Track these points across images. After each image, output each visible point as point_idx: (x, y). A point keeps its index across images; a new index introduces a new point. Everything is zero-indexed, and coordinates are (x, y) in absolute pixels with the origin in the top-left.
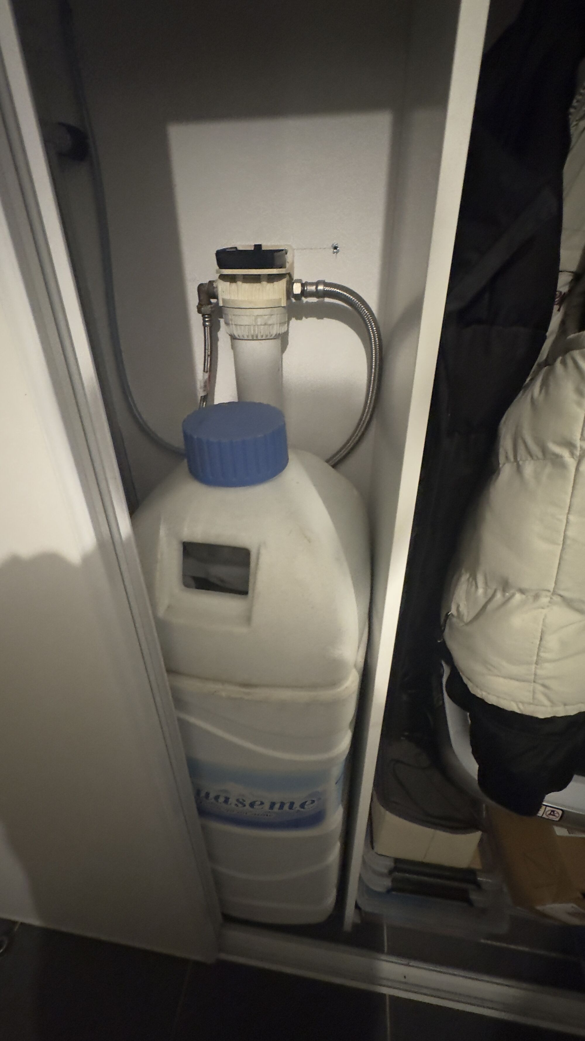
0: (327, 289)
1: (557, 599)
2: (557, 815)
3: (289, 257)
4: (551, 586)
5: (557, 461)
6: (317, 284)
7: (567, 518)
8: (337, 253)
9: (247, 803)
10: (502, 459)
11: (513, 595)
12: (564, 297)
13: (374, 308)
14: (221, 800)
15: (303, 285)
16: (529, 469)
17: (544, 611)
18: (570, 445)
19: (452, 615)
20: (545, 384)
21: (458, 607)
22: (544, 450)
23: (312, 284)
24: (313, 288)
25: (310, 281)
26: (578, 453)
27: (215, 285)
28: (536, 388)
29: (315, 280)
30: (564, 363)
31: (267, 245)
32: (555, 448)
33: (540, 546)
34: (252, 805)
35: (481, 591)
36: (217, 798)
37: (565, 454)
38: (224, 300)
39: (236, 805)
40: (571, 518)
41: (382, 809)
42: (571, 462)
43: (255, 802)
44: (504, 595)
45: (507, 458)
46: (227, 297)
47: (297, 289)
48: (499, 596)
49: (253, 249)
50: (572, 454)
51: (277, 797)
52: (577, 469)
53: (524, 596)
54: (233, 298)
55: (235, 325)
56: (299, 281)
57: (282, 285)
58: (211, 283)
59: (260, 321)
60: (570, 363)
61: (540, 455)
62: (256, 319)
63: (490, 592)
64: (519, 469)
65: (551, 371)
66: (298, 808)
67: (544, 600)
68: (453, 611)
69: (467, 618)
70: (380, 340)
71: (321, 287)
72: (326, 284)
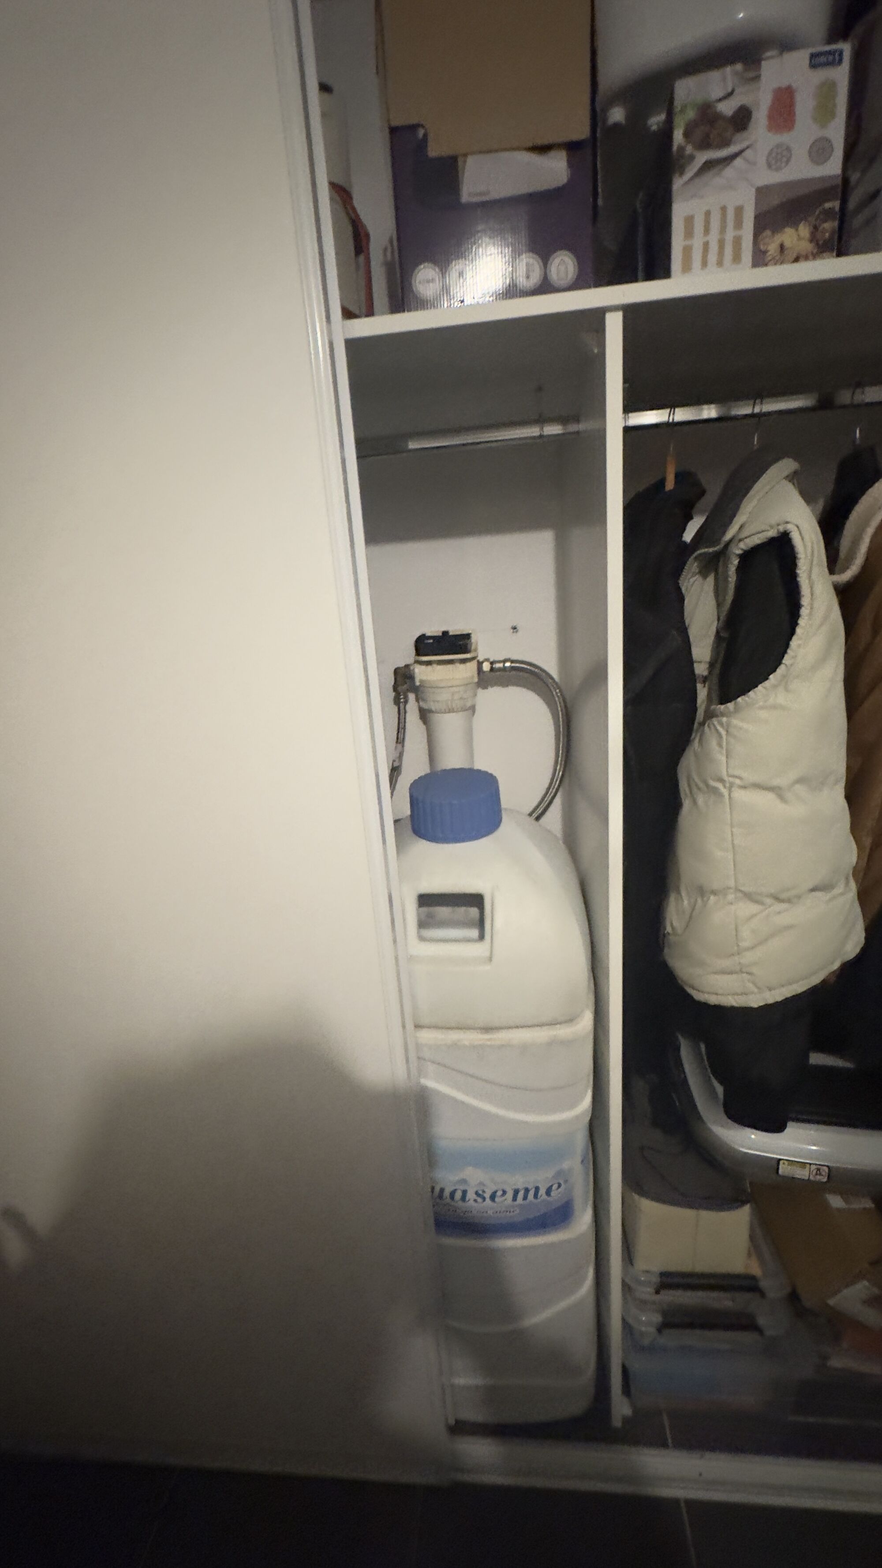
0: (513, 665)
1: (740, 895)
2: (823, 1173)
3: (474, 639)
4: (732, 883)
5: (715, 791)
6: (504, 661)
7: (732, 831)
8: (517, 632)
9: (487, 1195)
10: (682, 795)
11: (709, 899)
12: (705, 680)
13: (554, 674)
14: (458, 1195)
15: (492, 663)
16: (700, 800)
17: (733, 907)
18: (721, 780)
19: (669, 933)
20: (700, 740)
21: (672, 925)
22: (707, 786)
23: (499, 662)
24: (501, 665)
25: (497, 659)
26: (728, 785)
27: (412, 668)
28: (696, 743)
29: (502, 659)
30: (709, 726)
31: (455, 629)
32: (713, 783)
33: (719, 854)
34: (493, 1197)
35: (686, 902)
36: (452, 1194)
37: (719, 786)
38: (421, 681)
39: (475, 1201)
40: (734, 830)
41: (636, 1197)
42: (725, 792)
43: (495, 1192)
44: (702, 900)
45: (686, 794)
46: (424, 678)
47: (486, 667)
48: (699, 901)
49: (441, 634)
50: (725, 787)
51: (520, 1180)
52: (730, 795)
53: (716, 897)
54: (429, 678)
55: (433, 701)
56: (487, 660)
57: (473, 665)
58: (407, 666)
59: (456, 697)
60: (712, 726)
61: (705, 789)
62: (453, 694)
63: (692, 900)
64: (695, 802)
65: (703, 732)
66: (545, 1197)
67: (731, 897)
68: (669, 929)
69: (679, 931)
70: (564, 701)
71: (508, 664)
72: (512, 662)
